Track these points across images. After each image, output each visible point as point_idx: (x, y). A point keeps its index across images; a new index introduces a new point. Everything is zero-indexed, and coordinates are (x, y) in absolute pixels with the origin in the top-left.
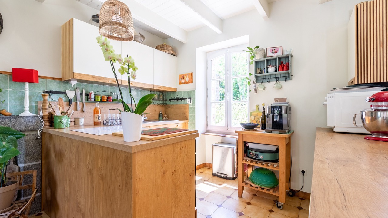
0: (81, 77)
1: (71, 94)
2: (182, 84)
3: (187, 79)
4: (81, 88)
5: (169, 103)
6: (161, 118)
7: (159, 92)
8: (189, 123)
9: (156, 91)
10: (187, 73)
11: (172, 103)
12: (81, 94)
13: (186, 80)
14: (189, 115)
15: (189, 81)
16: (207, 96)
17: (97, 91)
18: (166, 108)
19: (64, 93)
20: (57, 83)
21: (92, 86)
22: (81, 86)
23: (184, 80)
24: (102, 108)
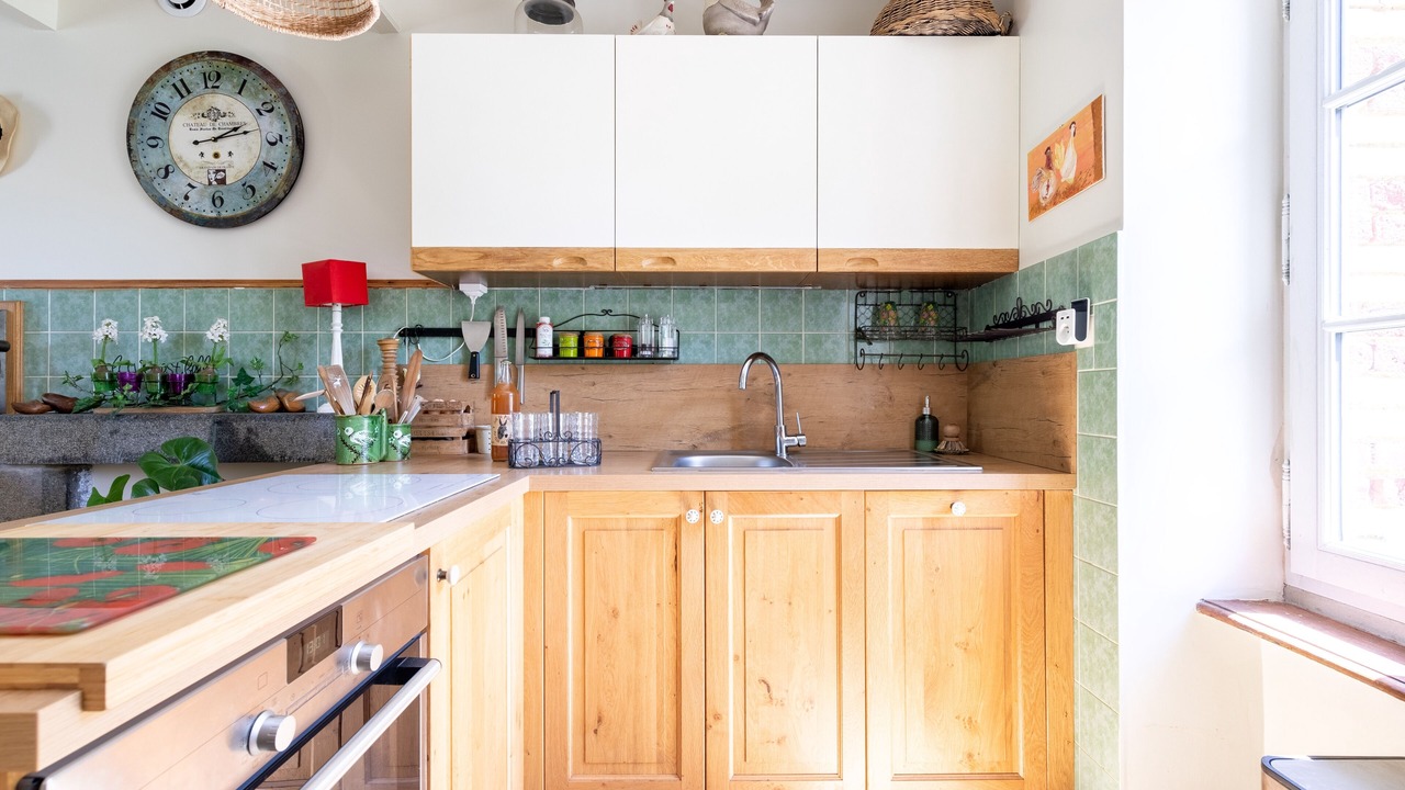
0: (438, 261)
1: (475, 337)
2: (1045, 209)
3: (1067, 164)
4: (513, 308)
5: (978, 350)
6: (926, 444)
7: (922, 289)
8: (1077, 493)
9: (899, 289)
10: (1066, 120)
11: (998, 350)
12: (512, 333)
13: (1063, 172)
14: (1080, 433)
15: (1079, 173)
16: (1282, 272)
17: (575, 315)
18: (971, 386)
19: (457, 333)
20: (437, 298)
21: (554, 297)
22: (513, 300)
23: (1053, 181)
24: (594, 384)
